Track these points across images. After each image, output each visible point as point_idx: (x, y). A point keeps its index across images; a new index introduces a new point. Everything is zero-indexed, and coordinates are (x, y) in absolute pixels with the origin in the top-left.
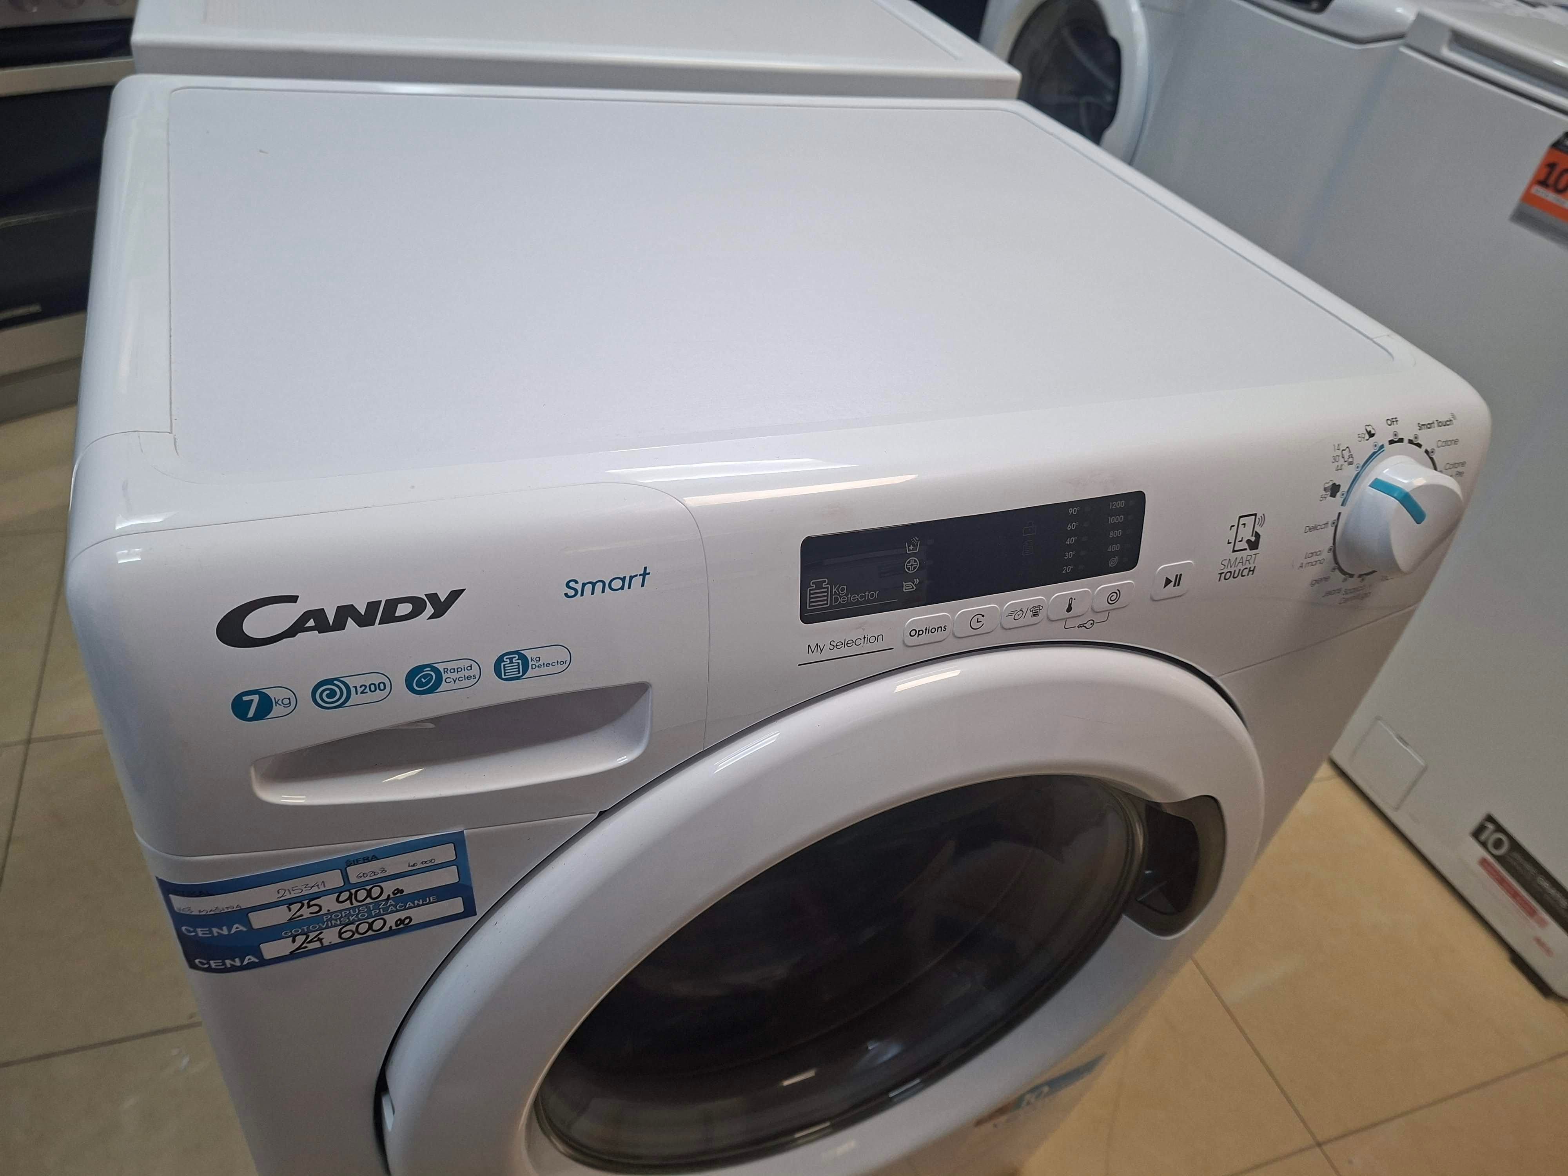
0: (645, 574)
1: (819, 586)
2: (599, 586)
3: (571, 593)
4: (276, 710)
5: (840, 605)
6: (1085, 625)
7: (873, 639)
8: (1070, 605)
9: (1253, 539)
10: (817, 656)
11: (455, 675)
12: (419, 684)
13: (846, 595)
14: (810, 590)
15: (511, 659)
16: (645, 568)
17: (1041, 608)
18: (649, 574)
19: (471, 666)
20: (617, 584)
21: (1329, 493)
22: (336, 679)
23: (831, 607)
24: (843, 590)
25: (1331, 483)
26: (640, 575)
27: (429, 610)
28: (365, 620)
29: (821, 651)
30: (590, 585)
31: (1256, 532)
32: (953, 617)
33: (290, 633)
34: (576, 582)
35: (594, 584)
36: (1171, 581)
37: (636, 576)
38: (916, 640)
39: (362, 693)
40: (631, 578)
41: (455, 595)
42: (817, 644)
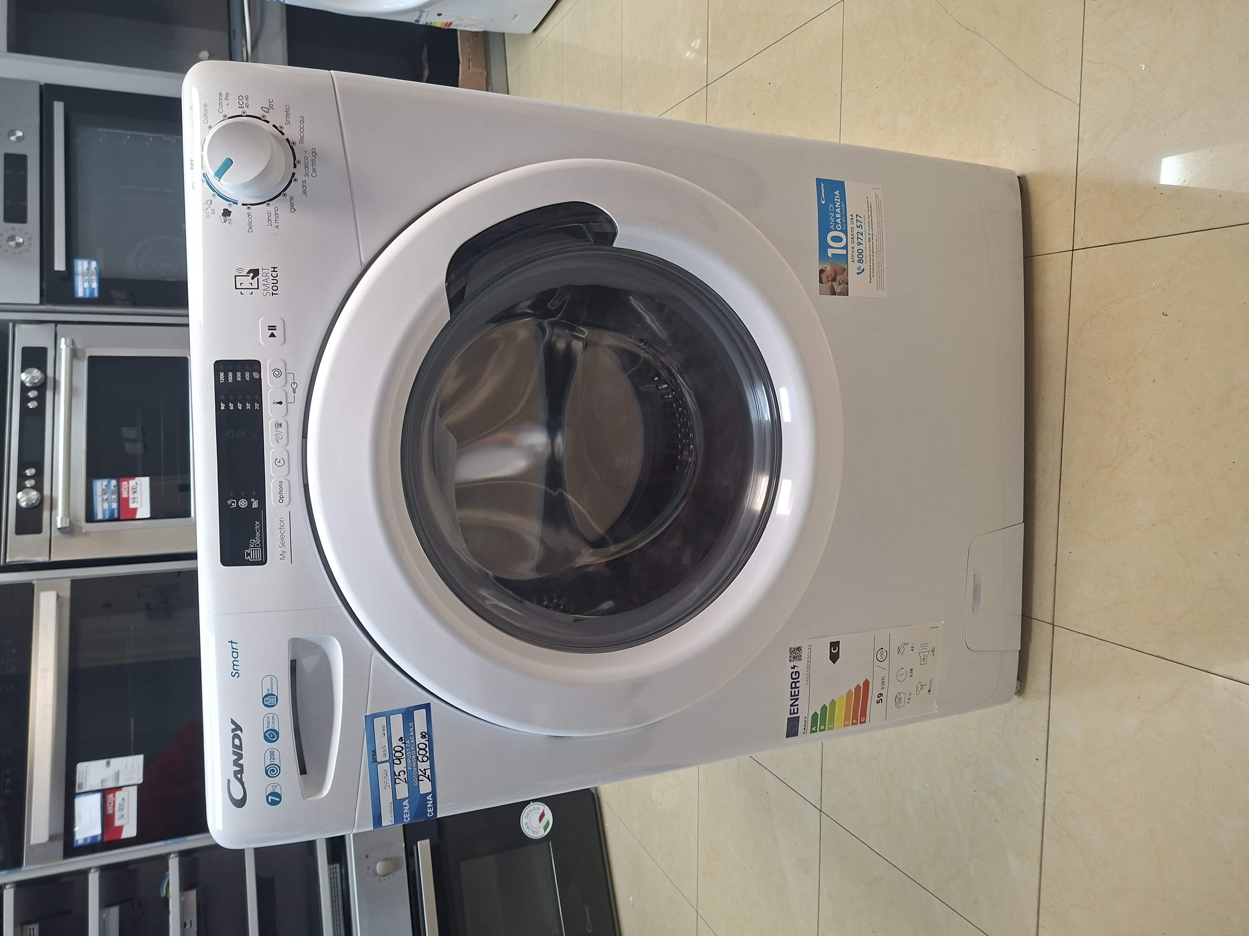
0: (232, 642)
1: (249, 554)
2: (235, 663)
3: (237, 675)
4: (278, 790)
5: (261, 543)
6: (294, 389)
7: (282, 524)
8: (278, 403)
9: (252, 275)
10: (288, 555)
11: (271, 724)
12: (274, 737)
13: (256, 539)
14: (251, 559)
15: (266, 701)
16: (229, 642)
17: (277, 422)
18: (232, 640)
19: (267, 717)
20: (235, 655)
21: (228, 217)
22: (266, 769)
23: (261, 547)
24: (252, 542)
25: (222, 217)
26: (232, 644)
27: (238, 732)
28: (240, 757)
29: (285, 552)
30: (235, 667)
31: (247, 274)
32: (275, 478)
33: (242, 784)
34: (232, 672)
35: (234, 665)
36: (272, 333)
37: (232, 646)
38: (286, 499)
39: (274, 759)
40: (233, 648)
41: (233, 722)
42: (280, 555)
